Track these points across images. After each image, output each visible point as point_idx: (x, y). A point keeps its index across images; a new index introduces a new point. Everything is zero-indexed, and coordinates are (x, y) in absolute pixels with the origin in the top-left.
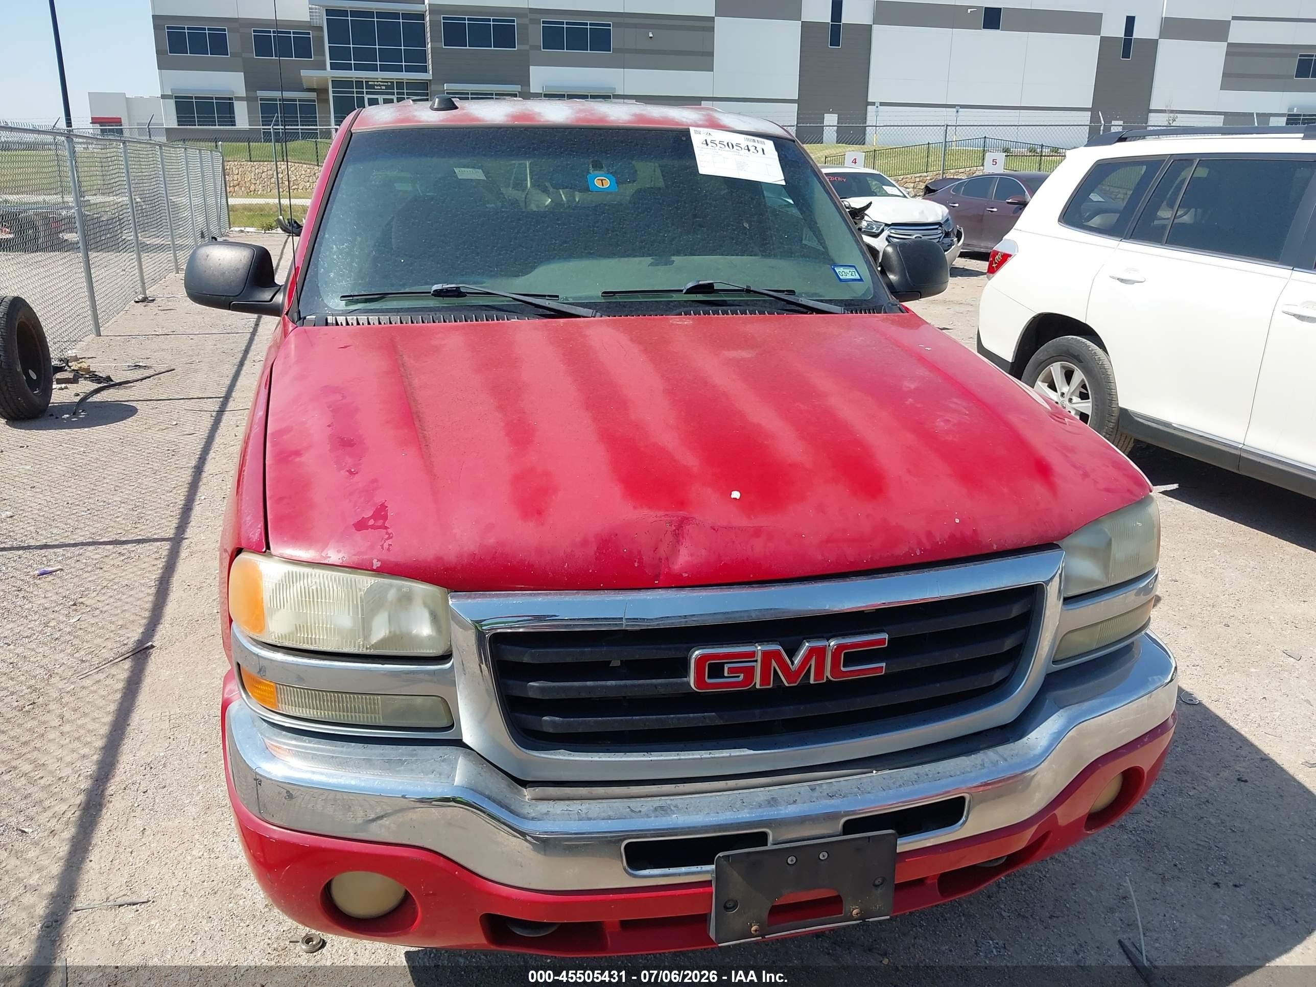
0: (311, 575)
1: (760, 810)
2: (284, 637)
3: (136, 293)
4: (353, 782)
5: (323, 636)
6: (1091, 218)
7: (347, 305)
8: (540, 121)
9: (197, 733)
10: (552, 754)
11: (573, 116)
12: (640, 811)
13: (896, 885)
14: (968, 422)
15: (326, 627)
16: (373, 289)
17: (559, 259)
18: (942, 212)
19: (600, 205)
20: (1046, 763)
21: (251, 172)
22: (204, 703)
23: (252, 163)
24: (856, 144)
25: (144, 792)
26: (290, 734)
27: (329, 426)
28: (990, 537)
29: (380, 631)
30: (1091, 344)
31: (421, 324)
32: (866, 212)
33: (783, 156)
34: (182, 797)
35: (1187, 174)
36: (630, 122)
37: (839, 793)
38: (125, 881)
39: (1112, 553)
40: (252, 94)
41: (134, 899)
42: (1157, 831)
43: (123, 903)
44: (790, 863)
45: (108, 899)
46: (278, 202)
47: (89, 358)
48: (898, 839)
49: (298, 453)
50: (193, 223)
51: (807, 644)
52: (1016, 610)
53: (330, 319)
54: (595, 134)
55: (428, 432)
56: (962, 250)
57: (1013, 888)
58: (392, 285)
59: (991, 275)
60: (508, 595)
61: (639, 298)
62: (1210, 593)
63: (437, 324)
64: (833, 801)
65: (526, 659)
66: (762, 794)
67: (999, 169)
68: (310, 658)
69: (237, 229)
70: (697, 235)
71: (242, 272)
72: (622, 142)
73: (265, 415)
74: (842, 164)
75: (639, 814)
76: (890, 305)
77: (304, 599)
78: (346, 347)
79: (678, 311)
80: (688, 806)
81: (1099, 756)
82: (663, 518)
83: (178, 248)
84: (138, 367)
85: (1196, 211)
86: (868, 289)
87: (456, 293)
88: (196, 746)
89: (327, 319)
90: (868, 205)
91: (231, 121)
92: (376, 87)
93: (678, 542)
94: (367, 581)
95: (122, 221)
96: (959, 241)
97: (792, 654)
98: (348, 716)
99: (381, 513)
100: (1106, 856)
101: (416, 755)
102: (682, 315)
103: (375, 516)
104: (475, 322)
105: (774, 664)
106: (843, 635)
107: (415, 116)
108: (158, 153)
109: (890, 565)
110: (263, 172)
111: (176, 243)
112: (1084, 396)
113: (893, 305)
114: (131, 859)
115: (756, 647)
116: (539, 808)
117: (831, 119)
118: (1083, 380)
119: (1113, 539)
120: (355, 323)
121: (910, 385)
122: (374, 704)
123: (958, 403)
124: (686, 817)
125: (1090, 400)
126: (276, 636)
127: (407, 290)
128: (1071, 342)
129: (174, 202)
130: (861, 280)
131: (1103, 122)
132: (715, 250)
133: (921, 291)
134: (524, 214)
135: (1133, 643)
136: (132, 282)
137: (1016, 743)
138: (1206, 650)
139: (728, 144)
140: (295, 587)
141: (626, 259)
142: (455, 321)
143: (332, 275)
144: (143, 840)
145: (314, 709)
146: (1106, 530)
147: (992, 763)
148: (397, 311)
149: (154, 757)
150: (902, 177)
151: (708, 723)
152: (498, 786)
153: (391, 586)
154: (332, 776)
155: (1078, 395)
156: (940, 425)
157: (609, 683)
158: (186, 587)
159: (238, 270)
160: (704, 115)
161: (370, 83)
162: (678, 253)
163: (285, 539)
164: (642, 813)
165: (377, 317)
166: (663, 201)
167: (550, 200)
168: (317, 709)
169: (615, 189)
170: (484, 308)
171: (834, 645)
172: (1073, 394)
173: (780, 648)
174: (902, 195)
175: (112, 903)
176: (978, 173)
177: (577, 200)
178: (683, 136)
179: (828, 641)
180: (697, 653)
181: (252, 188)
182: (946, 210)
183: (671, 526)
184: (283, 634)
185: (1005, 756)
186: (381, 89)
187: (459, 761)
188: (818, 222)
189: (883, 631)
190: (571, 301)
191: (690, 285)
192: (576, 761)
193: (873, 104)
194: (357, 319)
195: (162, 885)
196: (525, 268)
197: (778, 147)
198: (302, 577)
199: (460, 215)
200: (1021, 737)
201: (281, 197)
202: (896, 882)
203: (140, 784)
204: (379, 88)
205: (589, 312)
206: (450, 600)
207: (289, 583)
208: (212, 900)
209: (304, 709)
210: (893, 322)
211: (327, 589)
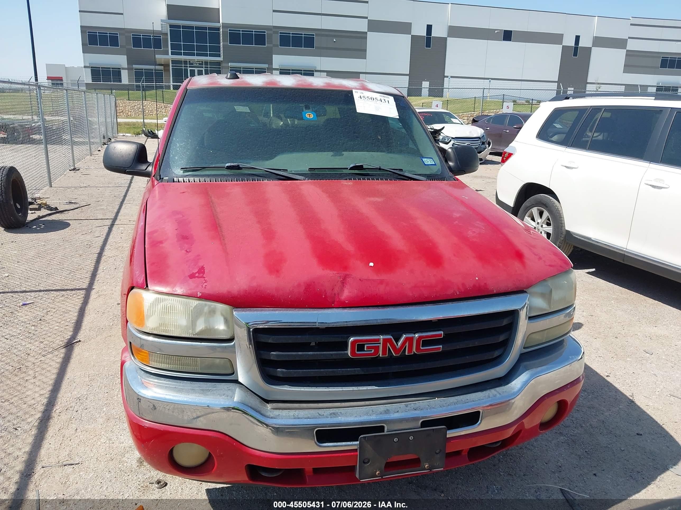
0: (168, 299)
1: (381, 415)
2: (154, 329)
3: (70, 166)
4: (185, 399)
5: (173, 329)
6: (552, 136)
7: (183, 173)
8: (280, 85)
9: (102, 383)
10: (281, 387)
11: (296, 83)
12: (323, 415)
13: (446, 453)
14: (483, 233)
15: (174, 325)
16: (197, 165)
17: (288, 152)
18: (481, 132)
19: (308, 126)
20: (520, 396)
21: (129, 106)
22: (106, 369)
23: (130, 101)
24: (438, 97)
25: (76, 411)
26: (155, 377)
27: (176, 230)
28: (493, 286)
29: (200, 326)
30: (552, 198)
31: (220, 182)
32: (442, 131)
33: (398, 104)
34: (95, 414)
35: (599, 116)
36: (324, 87)
37: (419, 408)
38: (67, 454)
39: (552, 296)
40: (130, 66)
41: (72, 462)
42: (577, 435)
43: (66, 464)
44: (395, 441)
45: (59, 462)
46: (143, 121)
47: (46, 198)
48: (447, 431)
49: (161, 242)
50: (99, 131)
51: (404, 336)
52: (505, 322)
53: (176, 179)
54: (306, 92)
55: (224, 233)
56: (491, 151)
57: (506, 461)
58: (206, 163)
59: (503, 164)
60: (262, 310)
61: (327, 172)
62: (609, 322)
63: (228, 182)
64: (416, 412)
65: (270, 341)
66: (382, 408)
67: (510, 111)
68: (166, 339)
69: (122, 134)
70: (356, 141)
71: (132, 156)
72: (319, 96)
73: (144, 224)
74: (430, 107)
75: (323, 416)
76: (449, 177)
77: (164, 311)
78: (184, 192)
79: (345, 178)
80: (346, 413)
81: (546, 393)
82: (336, 275)
83: (92, 144)
84: (71, 203)
85: (604, 134)
86: (439, 169)
87: (238, 168)
88: (102, 389)
89: (174, 179)
90: (442, 128)
91: (120, 80)
92: (194, 64)
93: (343, 286)
94: (194, 303)
95: (64, 130)
96: (489, 146)
97: (397, 340)
98: (183, 368)
99: (202, 271)
100: (552, 447)
101: (215, 387)
102: (347, 180)
103: (199, 272)
104: (246, 182)
105: (388, 345)
106: (422, 332)
107: (218, 82)
108: (83, 96)
109: (445, 299)
110: (135, 106)
111: (91, 141)
112: (548, 224)
113: (450, 177)
114: (70, 443)
115: (380, 337)
116: (274, 413)
117: (426, 84)
118: (548, 216)
119: (553, 289)
120: (188, 181)
121: (457, 215)
122: (196, 362)
123: (479, 224)
124: (346, 418)
125: (552, 226)
126: (150, 329)
127: (213, 166)
128: (542, 197)
129: (90, 120)
130: (435, 165)
131: (562, 88)
132: (364, 149)
133: (465, 170)
134: (271, 130)
135: (563, 340)
136: (68, 160)
137: (505, 386)
138: (606, 349)
139: (371, 98)
140: (160, 305)
141: (321, 153)
142: (237, 181)
143: (176, 158)
144: (76, 434)
145: (167, 364)
146: (549, 285)
147: (493, 395)
148: (208, 176)
149: (81, 394)
150: (461, 114)
151: (357, 373)
152: (255, 402)
153: (206, 305)
154: (176, 396)
155: (546, 224)
156: (470, 234)
157: (309, 353)
158: (97, 312)
159: (130, 154)
160: (360, 84)
161: (191, 62)
162: (346, 150)
163: (156, 282)
164: (324, 416)
165: (199, 179)
166: (339, 125)
167: (282, 123)
168: (169, 364)
169: (316, 119)
170: (251, 175)
171: (417, 337)
172: (543, 223)
173: (392, 337)
174: (460, 123)
175: (61, 464)
176: (499, 113)
177: (296, 123)
178: (349, 94)
179: (414, 334)
180: (352, 339)
181: (129, 113)
182: (483, 131)
183: (340, 278)
184: (153, 328)
185: (500, 392)
186: (197, 65)
187: (237, 390)
188: (414, 136)
189: (441, 330)
190: (293, 172)
191: (352, 166)
192: (293, 390)
193: (447, 77)
194: (189, 179)
195: (86, 456)
196: (272, 156)
197: (396, 100)
198: (163, 300)
199: (240, 130)
200: (508, 383)
201: (144, 118)
202: (446, 452)
203: (74, 407)
204: (196, 64)
205: (301, 177)
206: (234, 312)
207: (157, 303)
208: (111, 463)
209: (162, 364)
210: (450, 185)
211: (175, 306)
